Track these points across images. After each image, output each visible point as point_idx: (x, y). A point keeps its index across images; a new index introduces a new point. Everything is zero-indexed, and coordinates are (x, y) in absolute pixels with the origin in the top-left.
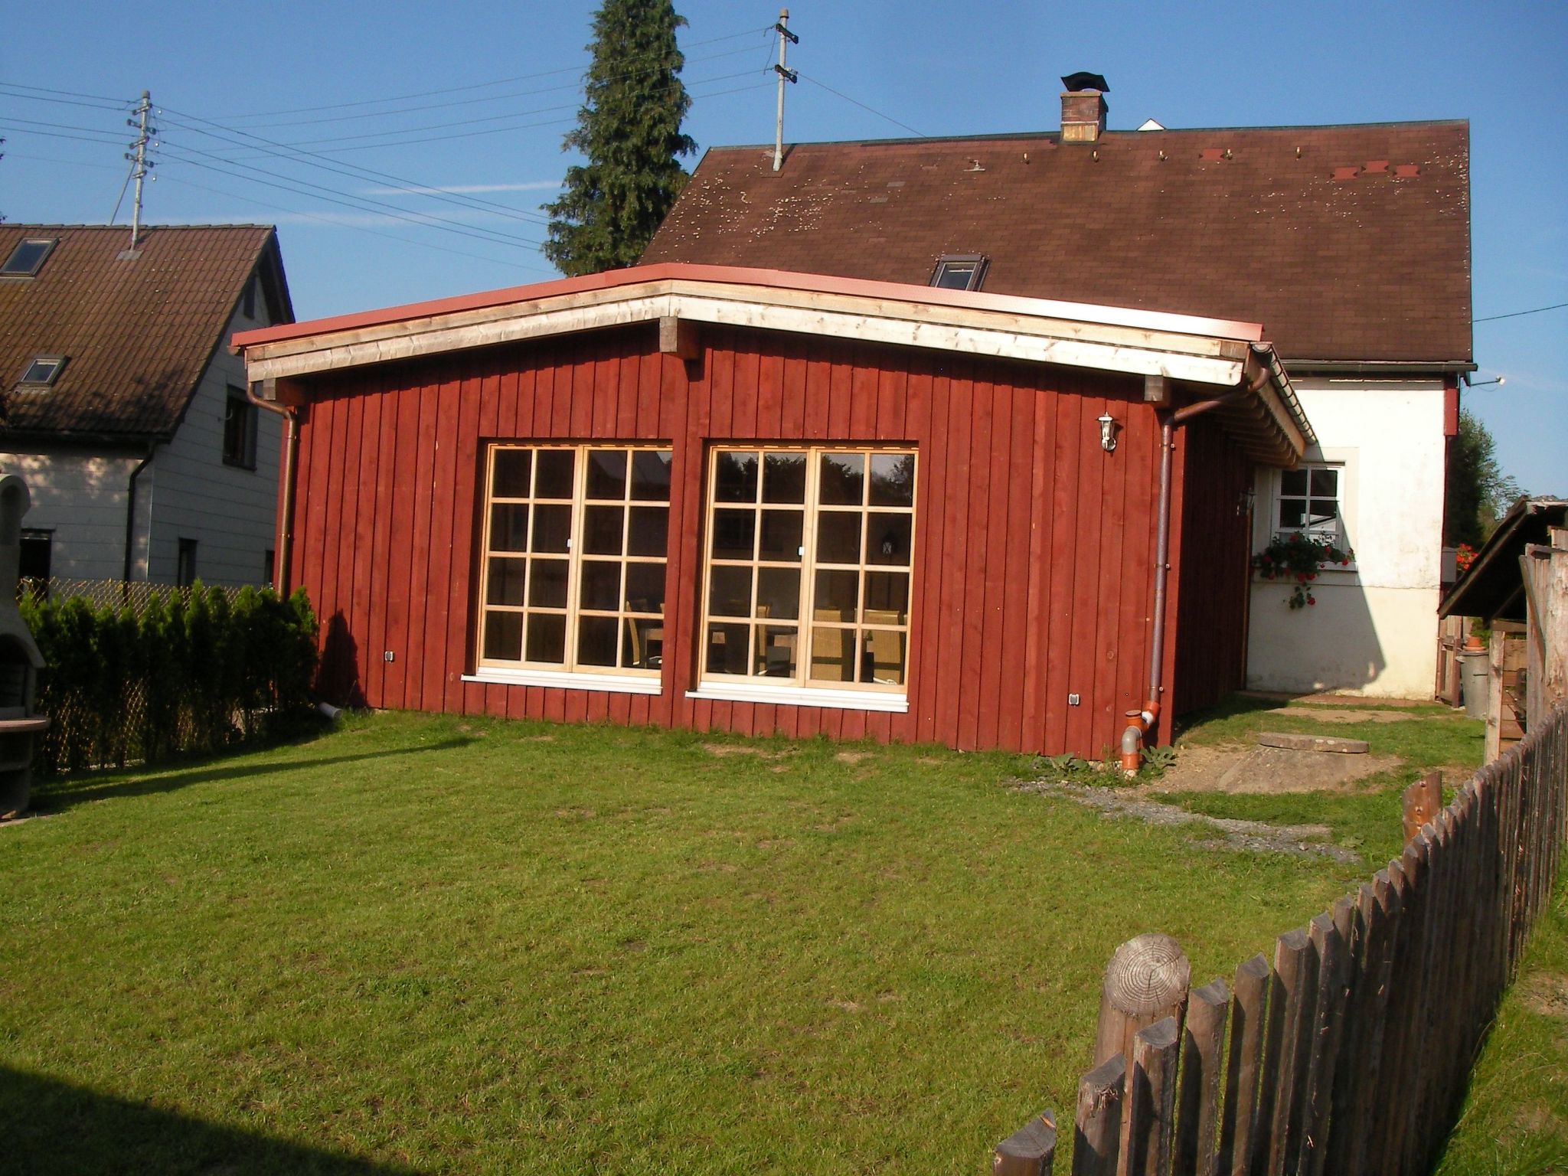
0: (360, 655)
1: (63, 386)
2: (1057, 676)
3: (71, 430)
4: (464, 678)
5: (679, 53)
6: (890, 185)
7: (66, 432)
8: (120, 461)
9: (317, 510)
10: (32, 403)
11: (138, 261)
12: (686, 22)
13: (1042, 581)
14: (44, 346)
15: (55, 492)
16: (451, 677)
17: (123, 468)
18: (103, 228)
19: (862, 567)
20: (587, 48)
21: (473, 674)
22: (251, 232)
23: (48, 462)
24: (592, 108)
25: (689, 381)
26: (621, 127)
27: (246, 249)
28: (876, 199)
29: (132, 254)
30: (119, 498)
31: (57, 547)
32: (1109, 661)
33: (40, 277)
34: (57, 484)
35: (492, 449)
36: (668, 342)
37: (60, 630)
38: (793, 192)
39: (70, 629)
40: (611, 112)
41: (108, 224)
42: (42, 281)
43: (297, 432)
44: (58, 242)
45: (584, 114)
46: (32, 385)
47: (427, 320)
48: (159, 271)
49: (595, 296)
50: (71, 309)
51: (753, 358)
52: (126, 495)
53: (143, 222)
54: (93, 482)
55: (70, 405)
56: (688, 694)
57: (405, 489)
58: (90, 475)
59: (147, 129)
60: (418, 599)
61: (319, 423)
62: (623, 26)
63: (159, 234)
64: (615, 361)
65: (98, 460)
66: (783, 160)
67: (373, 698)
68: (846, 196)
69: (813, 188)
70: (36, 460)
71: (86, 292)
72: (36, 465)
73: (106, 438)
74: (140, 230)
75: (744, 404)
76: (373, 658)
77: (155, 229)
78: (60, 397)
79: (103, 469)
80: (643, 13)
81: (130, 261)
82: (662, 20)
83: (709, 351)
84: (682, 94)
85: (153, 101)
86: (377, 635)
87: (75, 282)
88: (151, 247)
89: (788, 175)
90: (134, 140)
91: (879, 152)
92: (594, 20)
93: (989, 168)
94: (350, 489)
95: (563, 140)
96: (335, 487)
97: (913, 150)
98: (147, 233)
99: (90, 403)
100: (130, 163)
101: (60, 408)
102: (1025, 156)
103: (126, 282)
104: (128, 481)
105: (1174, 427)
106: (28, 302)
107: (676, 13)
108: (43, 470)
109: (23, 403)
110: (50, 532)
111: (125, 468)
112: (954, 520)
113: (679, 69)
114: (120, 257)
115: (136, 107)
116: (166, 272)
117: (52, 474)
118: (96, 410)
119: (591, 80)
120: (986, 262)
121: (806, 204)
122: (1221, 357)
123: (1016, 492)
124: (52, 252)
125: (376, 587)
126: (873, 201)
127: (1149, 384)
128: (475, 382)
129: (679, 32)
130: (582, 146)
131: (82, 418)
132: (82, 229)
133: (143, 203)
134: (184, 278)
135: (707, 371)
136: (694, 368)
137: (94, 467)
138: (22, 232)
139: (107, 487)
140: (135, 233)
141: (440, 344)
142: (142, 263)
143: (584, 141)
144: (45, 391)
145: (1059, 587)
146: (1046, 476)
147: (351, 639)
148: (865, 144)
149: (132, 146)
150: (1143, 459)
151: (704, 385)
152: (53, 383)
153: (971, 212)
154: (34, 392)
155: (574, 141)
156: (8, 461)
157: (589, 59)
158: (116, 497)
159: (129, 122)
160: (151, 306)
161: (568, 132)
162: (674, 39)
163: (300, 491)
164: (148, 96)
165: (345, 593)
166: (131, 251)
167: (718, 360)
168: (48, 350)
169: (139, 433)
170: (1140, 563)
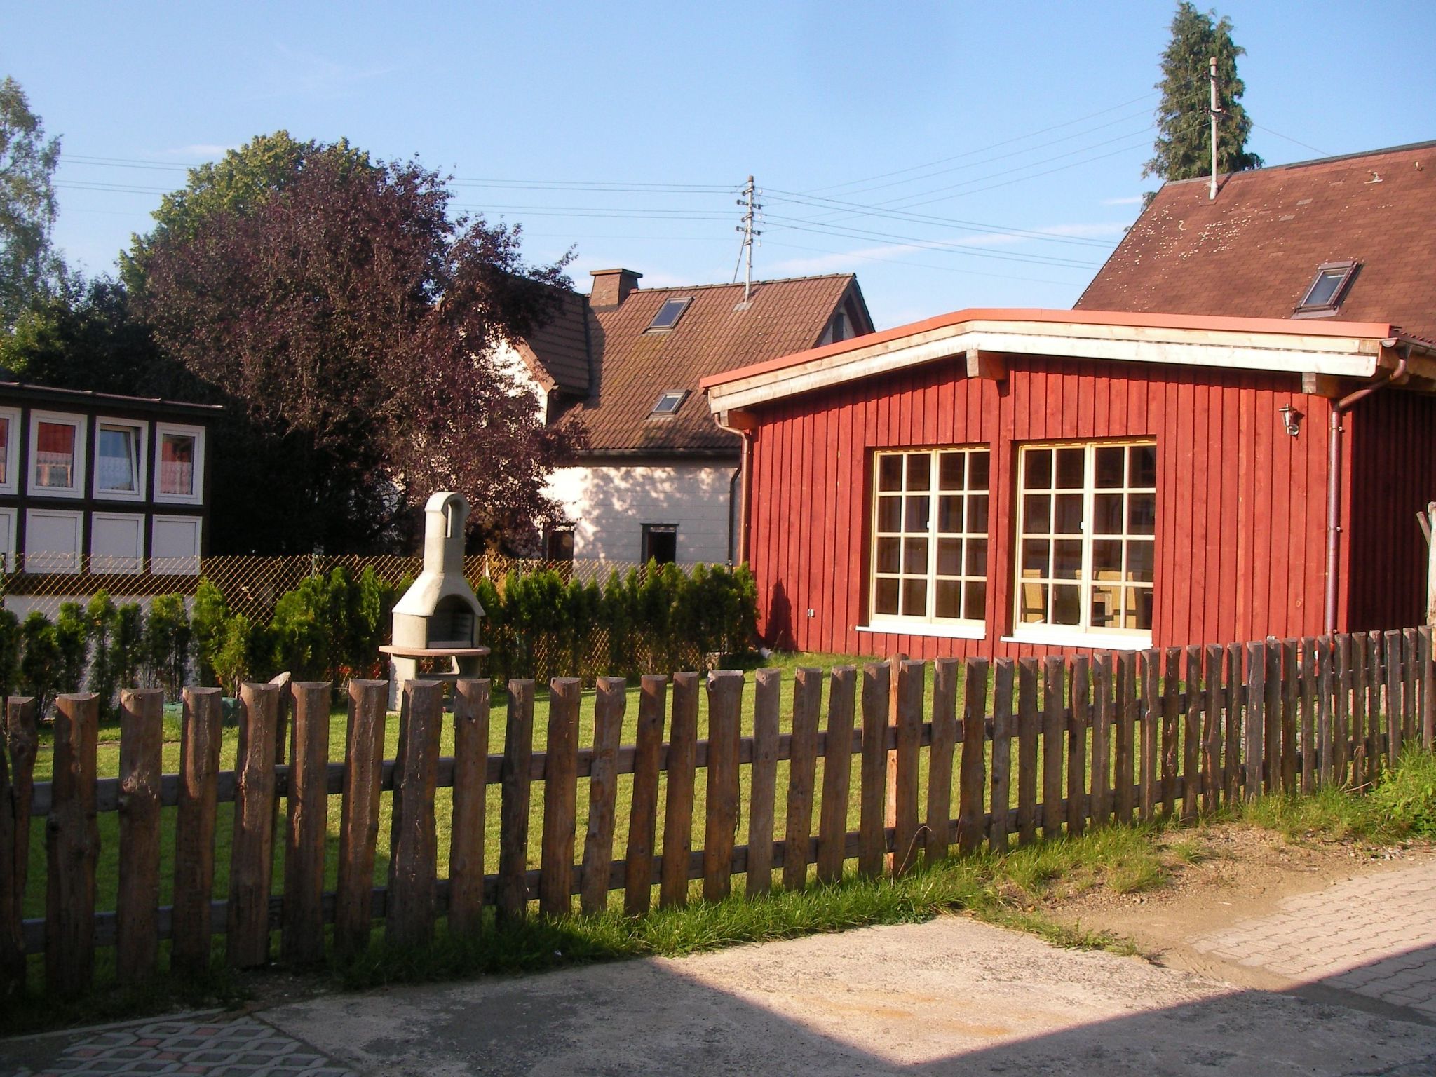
0: (794, 611)
1: (683, 413)
2: (1259, 622)
3: (685, 447)
4: (858, 628)
5: (1239, 82)
6: (1300, 203)
7: (681, 449)
8: (723, 469)
9: (765, 505)
10: (660, 428)
11: (749, 310)
12: (1244, 52)
13: (1247, 542)
14: (673, 383)
15: (678, 495)
16: (850, 628)
17: (723, 476)
18: (726, 286)
19: (1125, 537)
20: (1156, 86)
21: (868, 626)
22: (836, 280)
23: (672, 473)
24: (1166, 138)
25: (1000, 396)
26: (1190, 153)
27: (830, 295)
28: (1286, 217)
29: (745, 305)
30: (723, 498)
31: (680, 538)
32: (1297, 608)
33: (676, 329)
34: (679, 490)
35: (878, 455)
36: (973, 369)
37: (534, 594)
38: (1222, 217)
39: (541, 593)
40: (1181, 140)
41: (731, 282)
42: (678, 332)
43: (751, 448)
44: (693, 300)
45: (1160, 144)
46: (662, 414)
47: (819, 361)
48: (763, 318)
49: (925, 336)
50: (696, 352)
51: (1042, 376)
52: (728, 495)
53: (754, 279)
54: (704, 487)
55: (686, 428)
56: (1003, 639)
57: (819, 488)
58: (703, 481)
59: (753, 205)
60: (829, 570)
61: (764, 441)
62: (1187, 61)
63: (767, 287)
64: (951, 384)
65: (708, 470)
66: (1219, 189)
67: (802, 645)
68: (1262, 217)
69: (1237, 212)
70: (664, 471)
71: (709, 338)
72: (664, 475)
73: (709, 452)
74: (752, 285)
75: (1037, 412)
76: (801, 613)
77: (764, 284)
78: (680, 423)
79: (711, 477)
80: (1203, 49)
81: (743, 311)
82: (1221, 52)
83: (1012, 372)
84: (1243, 117)
85: (755, 184)
86: (803, 598)
87: (702, 331)
88: (759, 299)
89: (1221, 202)
90: (743, 216)
91: (1298, 173)
92: (1161, 60)
93: (1386, 178)
94: (785, 488)
95: (1143, 169)
96: (776, 488)
97: (1326, 169)
98: (757, 287)
99: (700, 426)
100: (741, 234)
101: (679, 431)
102: (1417, 164)
103: (738, 328)
104: (729, 486)
105: (1342, 413)
106: (666, 349)
107: (1235, 44)
108: (669, 479)
109: (653, 428)
110: (675, 526)
111: (728, 475)
112: (1183, 496)
113: (1240, 95)
114: (736, 308)
115: (743, 189)
116: (769, 317)
117: (676, 482)
118: (705, 430)
119: (1163, 114)
120: (1358, 266)
121: (1228, 227)
122: (1359, 354)
123: (1226, 473)
124: (689, 307)
125: (802, 563)
126: (1282, 219)
127: (1305, 379)
128: (861, 405)
129: (1239, 60)
130: (1159, 172)
131: (693, 438)
132: (711, 288)
133: (753, 264)
134: (781, 322)
135: (1012, 388)
136: (1003, 387)
137: (706, 476)
138: (668, 293)
139: (715, 491)
140: (747, 288)
141: (828, 379)
142: (752, 312)
143: (1161, 168)
144: (670, 418)
145: (1260, 549)
146: (1248, 461)
147: (788, 600)
148: (1289, 167)
149: (743, 220)
150: (1320, 441)
151: (1010, 399)
152: (676, 412)
153: (1360, 222)
154: (662, 420)
155: (1152, 168)
156: (645, 473)
157: (1159, 97)
158: (721, 498)
159: (738, 202)
160: (754, 347)
161: (1146, 161)
162: (1234, 67)
163: (755, 491)
164: (752, 180)
165: (783, 567)
166: (745, 303)
167: (1019, 379)
168: (676, 386)
169: (733, 447)
170: (1319, 528)
